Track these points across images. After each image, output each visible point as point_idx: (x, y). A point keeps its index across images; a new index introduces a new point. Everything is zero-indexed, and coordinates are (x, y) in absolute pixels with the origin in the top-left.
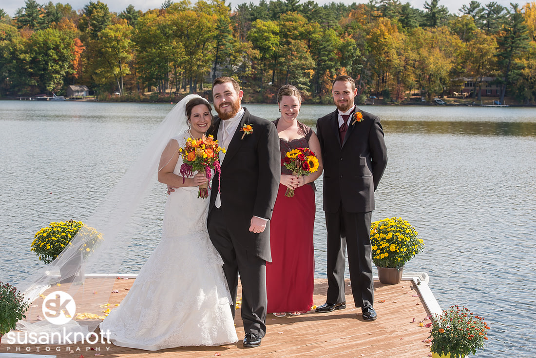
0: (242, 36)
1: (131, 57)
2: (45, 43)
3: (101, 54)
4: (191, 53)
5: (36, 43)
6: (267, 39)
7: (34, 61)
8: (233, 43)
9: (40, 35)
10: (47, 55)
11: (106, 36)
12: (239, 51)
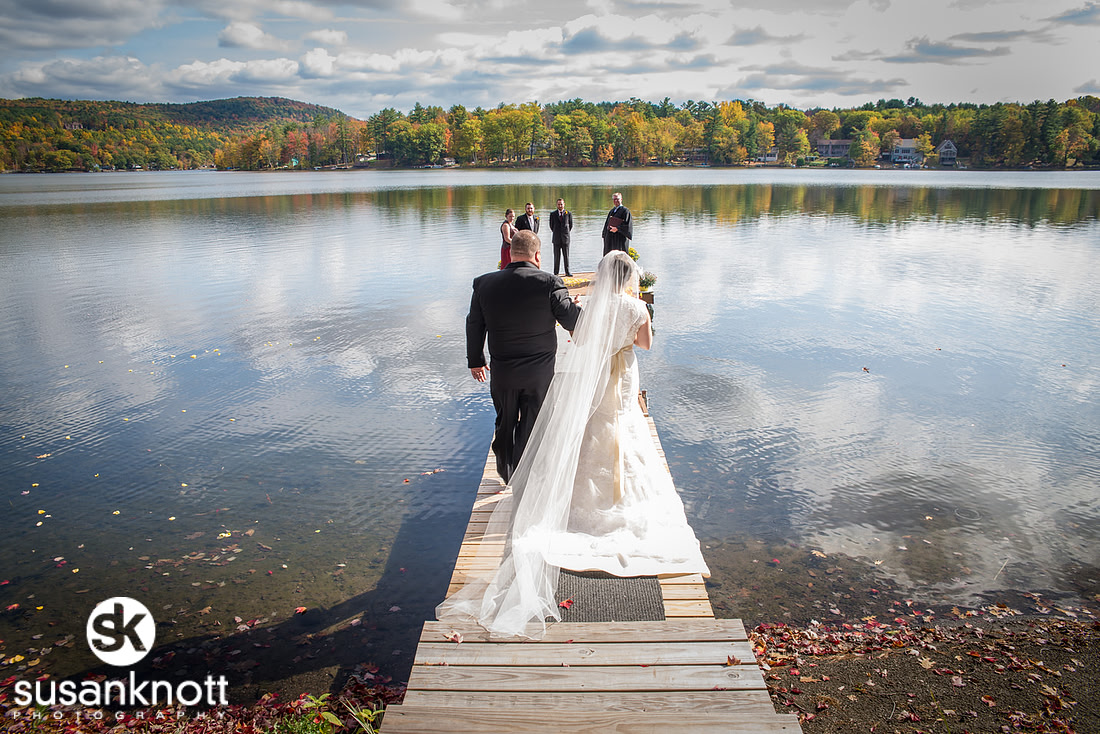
0: (548, 124)
1: (481, 140)
2: (428, 132)
3: (462, 138)
4: (517, 137)
5: (422, 132)
6: (564, 127)
7: (421, 143)
8: (543, 129)
9: (425, 128)
10: (429, 139)
11: (465, 127)
12: (547, 135)
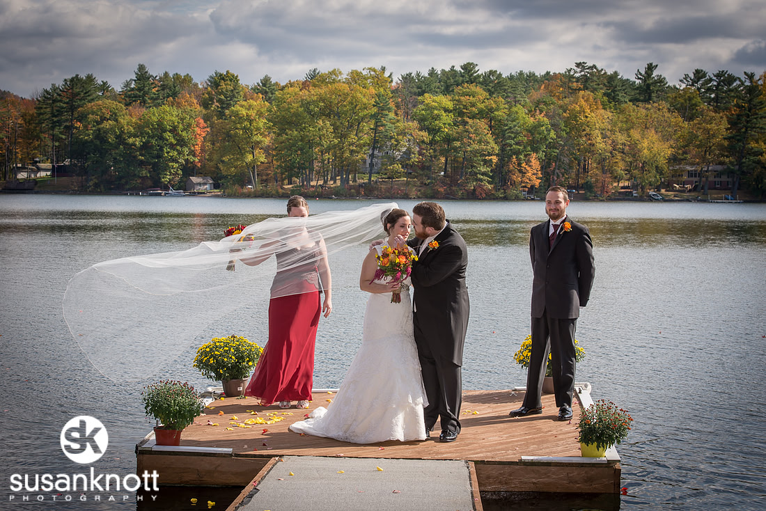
0: (407, 114)
1: (267, 141)
2: (160, 123)
3: (229, 136)
4: (343, 136)
5: (147, 124)
6: (438, 117)
7: (146, 146)
8: (394, 122)
9: (154, 114)
10: (162, 138)
11: (237, 114)
12: (403, 133)
